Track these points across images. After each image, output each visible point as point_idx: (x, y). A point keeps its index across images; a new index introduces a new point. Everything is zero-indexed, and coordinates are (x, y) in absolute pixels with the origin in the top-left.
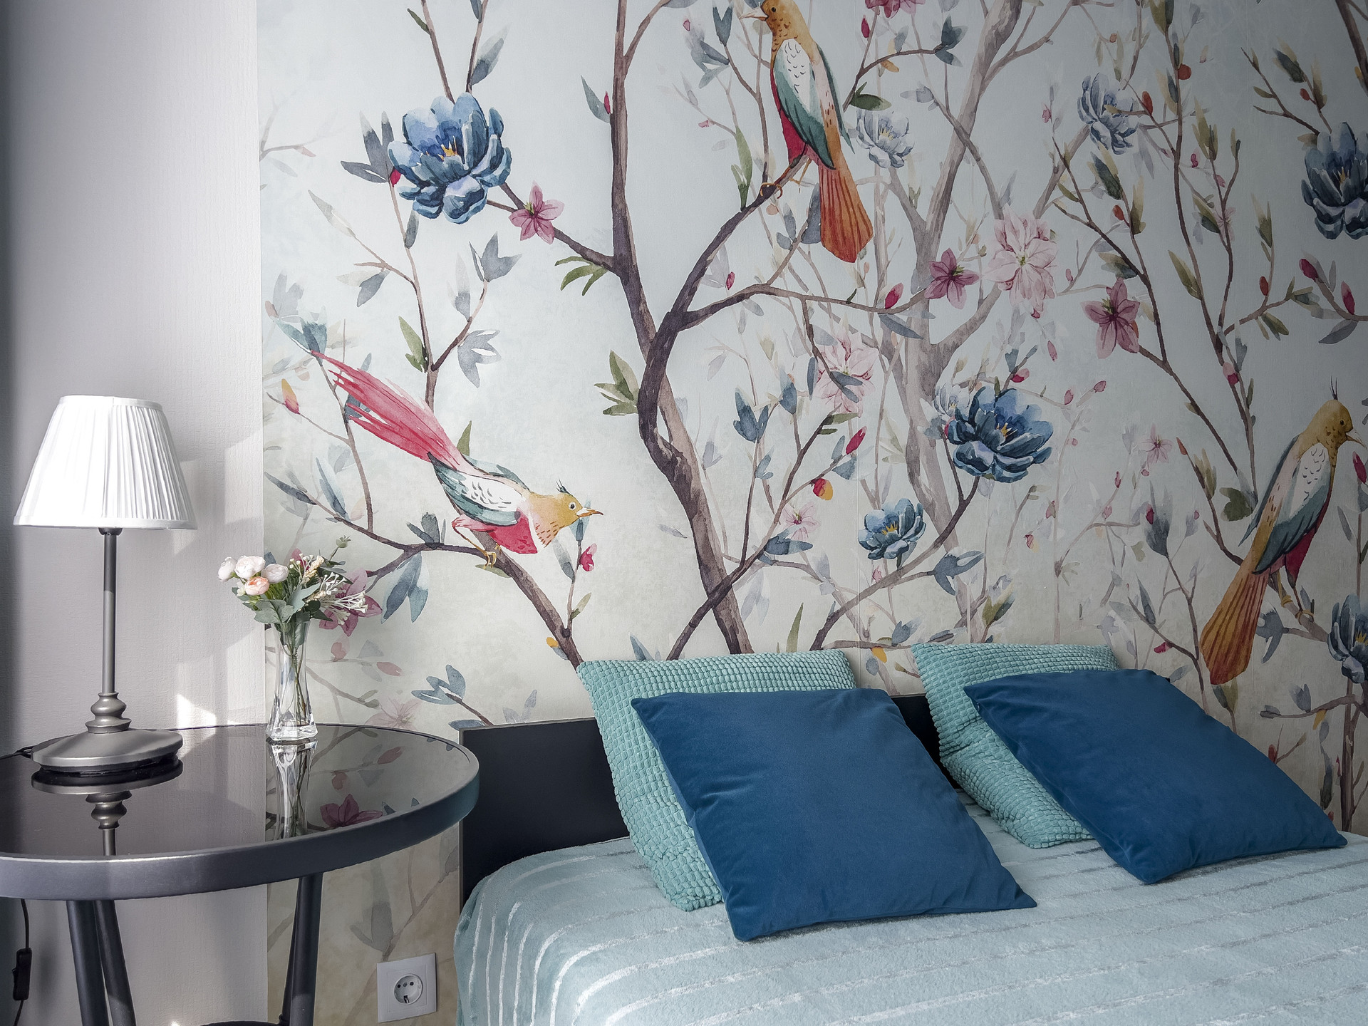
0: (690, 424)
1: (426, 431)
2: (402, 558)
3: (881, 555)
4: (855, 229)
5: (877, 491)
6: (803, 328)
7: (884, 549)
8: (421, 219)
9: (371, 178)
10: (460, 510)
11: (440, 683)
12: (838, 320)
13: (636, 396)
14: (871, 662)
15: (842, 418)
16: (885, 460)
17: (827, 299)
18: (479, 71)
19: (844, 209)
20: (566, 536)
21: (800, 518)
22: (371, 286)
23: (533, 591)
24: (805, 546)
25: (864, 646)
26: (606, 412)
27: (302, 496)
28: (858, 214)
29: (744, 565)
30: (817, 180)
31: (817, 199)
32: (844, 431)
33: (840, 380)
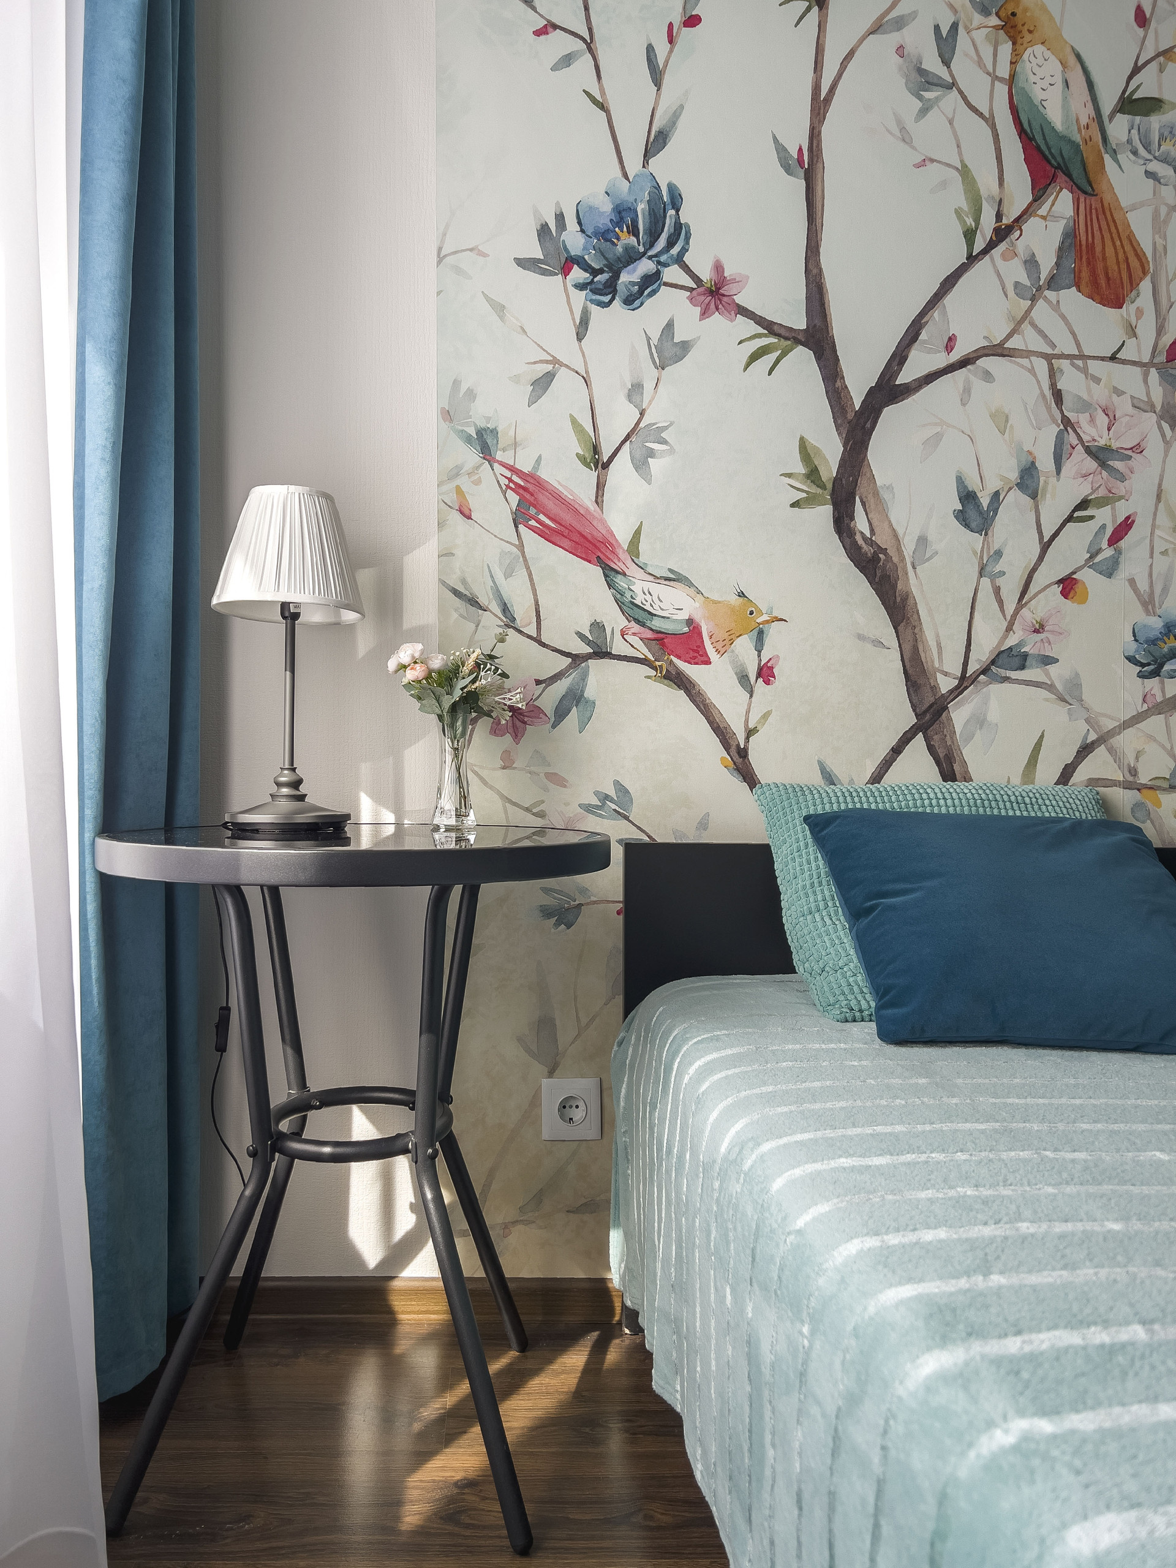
0: (898, 515)
1: (595, 533)
2: (570, 667)
3: (1156, 673)
4: (1123, 266)
5: (1152, 593)
6: (1048, 393)
7: (1161, 666)
8: (594, 309)
9: (544, 273)
10: (630, 618)
11: (607, 797)
12: (1097, 380)
13: (829, 486)
14: (1137, 806)
15: (1102, 502)
16: (1165, 553)
17: (1082, 357)
18: (656, 143)
19: (1108, 242)
20: (744, 646)
21: (1042, 626)
22: (542, 384)
23: (704, 702)
24: (1048, 661)
25: (1128, 786)
26: (793, 505)
27: (473, 602)
29: (965, 682)
30: (1069, 212)
31: (1070, 237)
32: (1105, 517)
33: (1101, 455)
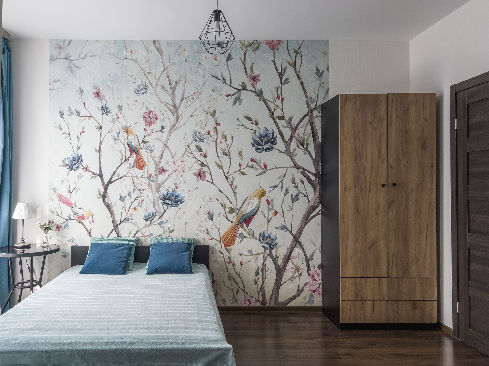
0: (111, 199)
1: (70, 202)
2: (66, 221)
3: (147, 221)
4: (143, 164)
5: (147, 210)
6: (132, 182)
7: (148, 220)
8: (70, 171)
9: (63, 167)
10: (74, 214)
11: (71, 239)
12: (139, 180)
13: (102, 195)
14: (144, 239)
15: (140, 197)
16: (148, 204)
17: (137, 177)
18: (78, 148)
19: (141, 161)
20: (90, 217)
21: (131, 214)
22: (63, 182)
23: (85, 226)
24: (132, 219)
25: (143, 237)
26: (97, 198)
27: (53, 212)
28: (143, 162)
29: (121, 222)
30: (135, 157)
31: (135, 160)
32: (140, 199)
33: (139, 190)
